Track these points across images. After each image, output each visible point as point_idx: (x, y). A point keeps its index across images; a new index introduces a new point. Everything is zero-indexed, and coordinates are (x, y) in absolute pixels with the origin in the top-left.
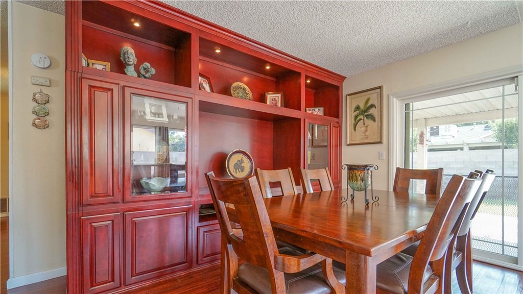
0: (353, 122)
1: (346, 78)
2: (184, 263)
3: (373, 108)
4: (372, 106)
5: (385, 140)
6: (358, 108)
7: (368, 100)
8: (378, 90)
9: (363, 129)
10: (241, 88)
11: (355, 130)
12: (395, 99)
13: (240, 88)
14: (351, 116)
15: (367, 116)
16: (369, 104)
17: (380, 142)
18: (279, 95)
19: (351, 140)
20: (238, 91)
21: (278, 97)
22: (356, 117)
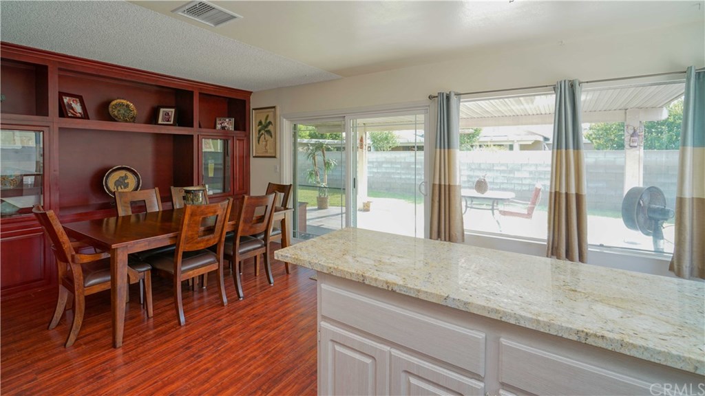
0: (258, 135)
1: (251, 92)
2: (41, 280)
3: (271, 125)
4: (270, 123)
5: (278, 156)
6: (260, 123)
7: (267, 116)
8: (273, 110)
9: (264, 143)
10: (124, 105)
11: (259, 143)
12: (284, 120)
13: (122, 105)
14: (255, 129)
15: (267, 131)
16: (268, 121)
17: (275, 157)
18: (173, 110)
19: (256, 152)
20: (119, 108)
21: (172, 111)
22: (260, 131)
